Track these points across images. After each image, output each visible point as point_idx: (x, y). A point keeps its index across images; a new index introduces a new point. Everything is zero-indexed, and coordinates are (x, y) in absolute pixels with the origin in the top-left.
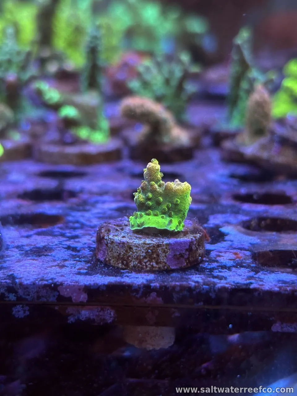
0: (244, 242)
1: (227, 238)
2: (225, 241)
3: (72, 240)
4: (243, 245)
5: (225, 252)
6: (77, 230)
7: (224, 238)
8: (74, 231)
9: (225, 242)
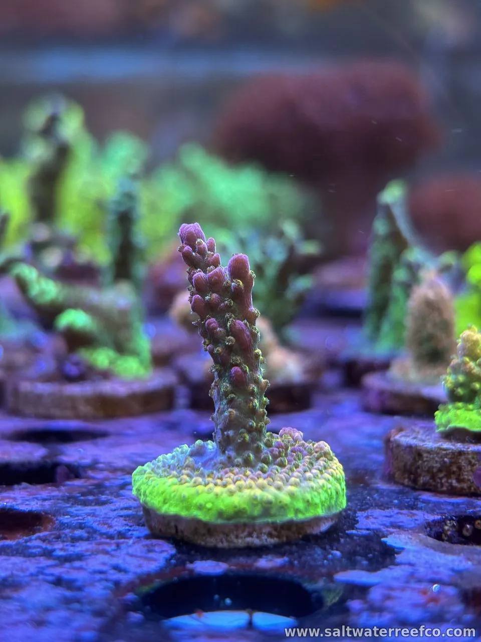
0: (438, 567)
1: (399, 558)
2: (398, 564)
3: (67, 565)
4: (437, 573)
5: (403, 589)
6: (77, 544)
7: (395, 558)
8: (72, 546)
9: (398, 567)
